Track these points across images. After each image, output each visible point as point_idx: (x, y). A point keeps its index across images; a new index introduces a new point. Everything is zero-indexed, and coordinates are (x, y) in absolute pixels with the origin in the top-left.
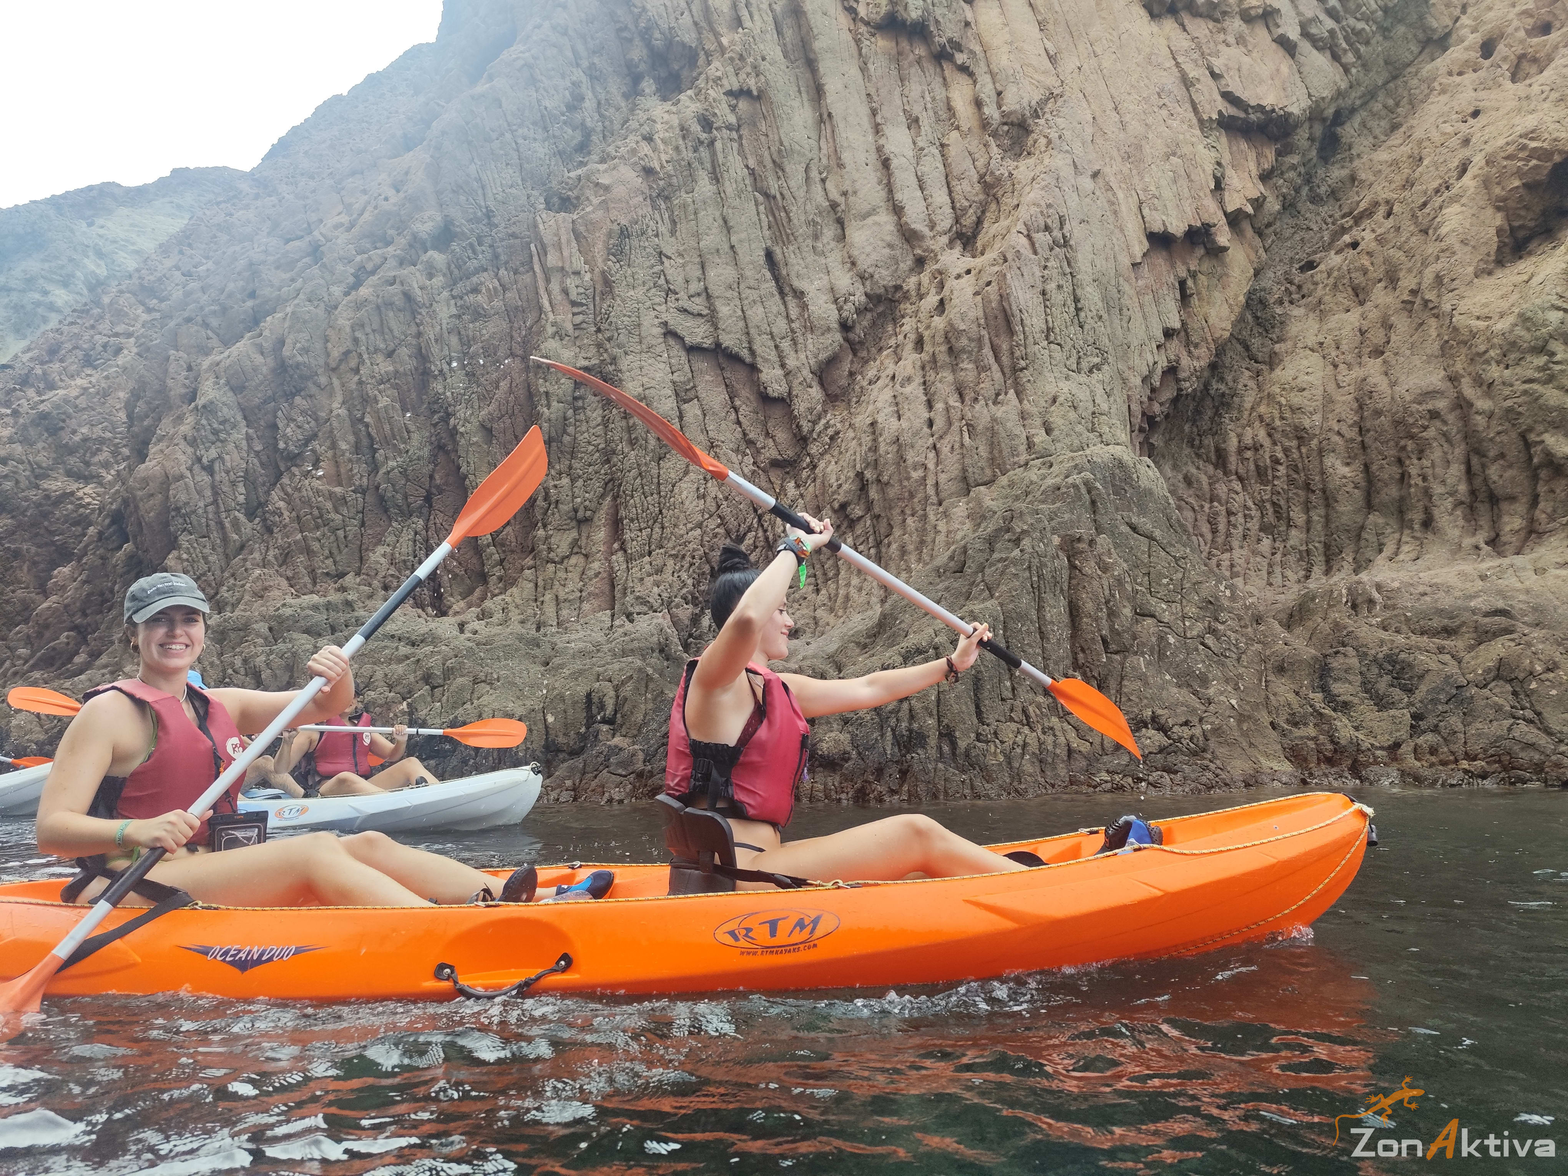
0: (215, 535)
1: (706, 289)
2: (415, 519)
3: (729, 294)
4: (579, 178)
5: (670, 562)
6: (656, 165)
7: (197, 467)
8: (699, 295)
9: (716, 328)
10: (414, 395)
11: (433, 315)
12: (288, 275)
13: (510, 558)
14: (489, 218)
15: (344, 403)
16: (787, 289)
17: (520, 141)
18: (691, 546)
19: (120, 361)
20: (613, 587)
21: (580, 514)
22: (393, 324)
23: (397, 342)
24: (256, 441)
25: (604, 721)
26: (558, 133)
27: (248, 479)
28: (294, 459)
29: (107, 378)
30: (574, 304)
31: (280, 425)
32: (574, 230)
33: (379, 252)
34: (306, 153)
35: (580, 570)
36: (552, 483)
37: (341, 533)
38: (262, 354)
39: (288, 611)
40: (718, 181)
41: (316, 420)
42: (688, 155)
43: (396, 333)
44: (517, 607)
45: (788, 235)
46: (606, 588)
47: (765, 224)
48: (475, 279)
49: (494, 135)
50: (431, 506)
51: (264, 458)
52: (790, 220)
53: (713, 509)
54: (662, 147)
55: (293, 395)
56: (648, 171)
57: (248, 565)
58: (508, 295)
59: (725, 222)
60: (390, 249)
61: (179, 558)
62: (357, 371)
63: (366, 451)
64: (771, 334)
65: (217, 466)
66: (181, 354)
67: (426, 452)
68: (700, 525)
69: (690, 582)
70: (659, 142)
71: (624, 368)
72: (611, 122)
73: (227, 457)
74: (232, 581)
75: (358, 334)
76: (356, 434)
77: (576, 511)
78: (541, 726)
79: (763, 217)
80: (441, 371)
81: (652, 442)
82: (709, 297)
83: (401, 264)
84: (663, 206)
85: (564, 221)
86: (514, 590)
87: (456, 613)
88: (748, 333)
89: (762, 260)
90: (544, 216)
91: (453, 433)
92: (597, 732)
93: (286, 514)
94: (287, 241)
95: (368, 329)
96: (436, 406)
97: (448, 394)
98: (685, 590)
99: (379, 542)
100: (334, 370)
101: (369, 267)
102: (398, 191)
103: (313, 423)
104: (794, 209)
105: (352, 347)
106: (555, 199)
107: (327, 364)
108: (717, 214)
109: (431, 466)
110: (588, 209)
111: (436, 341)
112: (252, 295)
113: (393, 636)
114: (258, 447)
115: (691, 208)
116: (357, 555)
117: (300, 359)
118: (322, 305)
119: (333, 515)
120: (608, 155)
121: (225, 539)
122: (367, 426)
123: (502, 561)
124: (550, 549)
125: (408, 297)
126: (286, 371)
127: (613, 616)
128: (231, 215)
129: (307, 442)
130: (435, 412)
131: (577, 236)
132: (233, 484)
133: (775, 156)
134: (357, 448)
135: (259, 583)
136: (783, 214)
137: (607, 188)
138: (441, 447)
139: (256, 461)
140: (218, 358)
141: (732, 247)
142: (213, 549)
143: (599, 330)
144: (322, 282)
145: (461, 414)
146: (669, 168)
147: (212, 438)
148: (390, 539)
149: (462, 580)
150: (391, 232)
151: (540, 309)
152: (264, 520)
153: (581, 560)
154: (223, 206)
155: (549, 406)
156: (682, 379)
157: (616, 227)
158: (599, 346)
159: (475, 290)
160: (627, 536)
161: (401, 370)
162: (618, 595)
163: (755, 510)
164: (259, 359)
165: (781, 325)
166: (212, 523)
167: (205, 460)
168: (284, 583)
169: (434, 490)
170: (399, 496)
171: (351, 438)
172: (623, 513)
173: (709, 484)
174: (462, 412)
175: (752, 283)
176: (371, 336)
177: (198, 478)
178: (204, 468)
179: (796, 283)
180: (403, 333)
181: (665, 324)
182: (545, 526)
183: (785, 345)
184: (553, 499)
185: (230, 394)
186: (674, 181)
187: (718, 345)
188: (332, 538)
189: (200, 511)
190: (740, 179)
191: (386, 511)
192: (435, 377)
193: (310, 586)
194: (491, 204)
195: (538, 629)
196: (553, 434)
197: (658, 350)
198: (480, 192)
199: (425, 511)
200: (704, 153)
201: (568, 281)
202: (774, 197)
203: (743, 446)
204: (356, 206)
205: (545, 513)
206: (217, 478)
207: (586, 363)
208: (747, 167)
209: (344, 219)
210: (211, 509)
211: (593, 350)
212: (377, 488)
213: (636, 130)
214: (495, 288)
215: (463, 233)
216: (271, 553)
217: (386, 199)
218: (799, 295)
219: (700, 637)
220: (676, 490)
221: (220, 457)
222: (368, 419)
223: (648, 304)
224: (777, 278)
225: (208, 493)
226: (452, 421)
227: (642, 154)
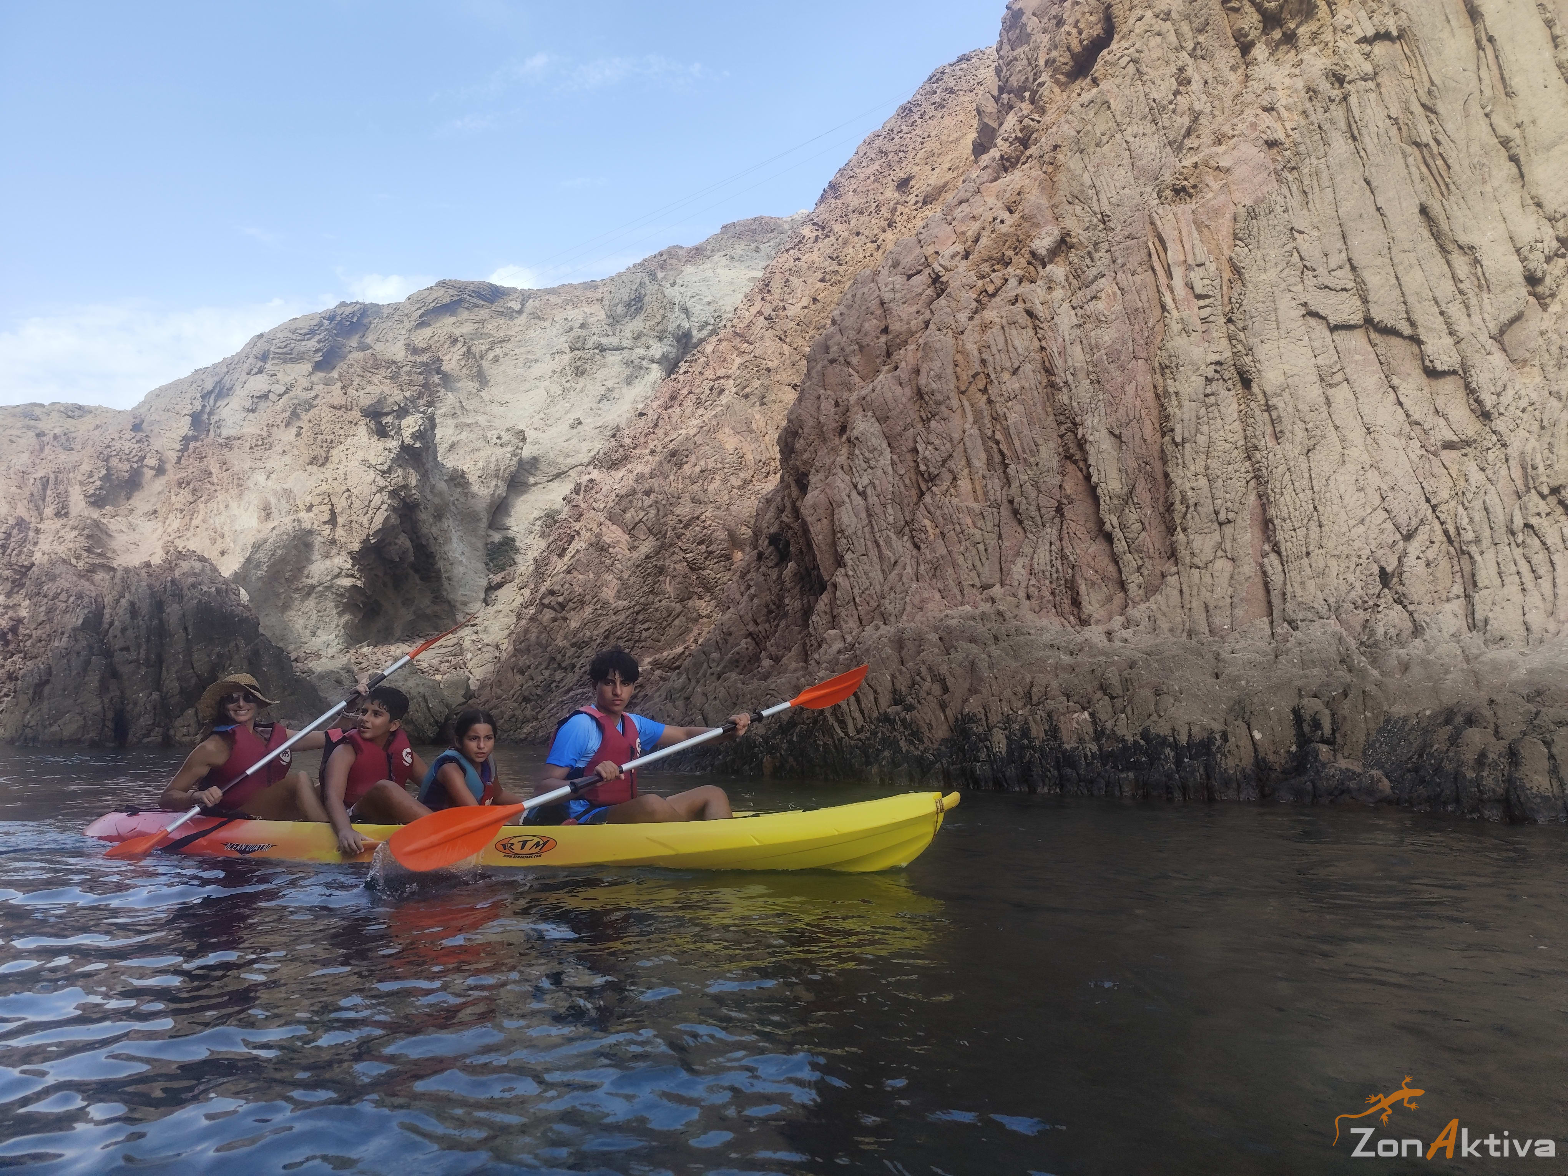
0: (873, 553)
1: (1349, 260)
2: (1049, 530)
3: (1379, 261)
4: (1196, 166)
5: (1333, 563)
6: (1280, 135)
7: (854, 494)
8: (1341, 267)
9: (1365, 301)
10: (1039, 409)
11: (1054, 329)
12: (914, 308)
13: (1148, 563)
14: (1104, 223)
15: (975, 422)
16: (1450, 247)
17: (1131, 139)
18: (1357, 544)
19: (724, 399)
20: (1268, 592)
21: (1222, 517)
22: (1017, 343)
23: (1022, 358)
24: (899, 465)
25: (1323, 741)
26: (1167, 124)
27: (897, 500)
28: (932, 479)
29: (715, 416)
30: (1199, 297)
31: (920, 449)
32: (1195, 222)
33: (999, 274)
34: (854, 191)
35: (1227, 575)
36: (1188, 485)
37: (981, 547)
38: (901, 384)
39: (954, 622)
40: (1354, 139)
41: (951, 441)
42: (1317, 117)
43: (1020, 350)
44: (1164, 614)
45: (1447, 186)
46: (1261, 593)
47: (1416, 177)
48: (1094, 287)
49: (1105, 139)
50: (1062, 515)
51: (907, 481)
52: (1449, 168)
53: (1377, 501)
54: (1285, 114)
55: (929, 419)
56: (1271, 144)
57: (904, 579)
58: (1128, 297)
59: (1368, 183)
60: (1010, 269)
61: (847, 575)
62: (985, 391)
63: (997, 467)
64: (1435, 299)
65: (869, 491)
66: (829, 392)
67: (1055, 463)
68: (1362, 522)
69: (1358, 585)
70: (1282, 110)
71: (1262, 358)
72: (1220, 99)
73: (877, 482)
74: (893, 594)
75: (984, 356)
76: (987, 451)
77: (1216, 513)
78: (1249, 742)
79: (1413, 169)
80: (1066, 383)
81: (1300, 433)
82: (1353, 268)
83: (1020, 283)
84: (1290, 177)
85: (1184, 213)
86: (1158, 597)
87: (1098, 622)
88: (1405, 303)
89: (1417, 218)
90: (1160, 211)
91: (1081, 444)
92: (1316, 752)
93: (931, 531)
94: (909, 277)
95: (994, 350)
96: (1062, 418)
97: (1075, 404)
98: (1353, 594)
99: (1017, 554)
100: (963, 393)
101: (991, 289)
102: (1011, 212)
103: (948, 445)
104: (1454, 154)
105: (980, 370)
106: (1168, 193)
107: (958, 388)
108: (1358, 175)
109: (1060, 477)
110: (1210, 195)
111: (1060, 353)
112: (885, 330)
113: (1052, 646)
114: (902, 472)
115: (1325, 175)
116: (997, 567)
117: (934, 386)
118: (950, 332)
119: (972, 530)
120: (1224, 135)
121: (881, 556)
122: (997, 443)
123: (1139, 568)
124: (1193, 554)
125: (1030, 313)
126: (922, 398)
127: (1272, 622)
128: (799, 259)
129: (944, 462)
130: (1060, 423)
131: (1199, 226)
132: (884, 505)
133: (1425, 99)
134: (989, 464)
135: (917, 596)
136: (1440, 162)
137: (1228, 170)
138: (1069, 457)
139: (900, 484)
140: (863, 393)
141: (1378, 209)
142: (871, 565)
143: (1230, 320)
144: (949, 310)
145: (1088, 423)
146: (1296, 136)
147: (865, 466)
148: (1028, 550)
149: (1100, 588)
150: (1010, 253)
151: (1163, 308)
152: (913, 537)
153: (1229, 565)
154: (791, 252)
155: (1180, 406)
156: (1328, 362)
157: (1242, 211)
158: (1230, 338)
159: (1095, 297)
160: (1280, 536)
161: (1027, 385)
162: (1276, 601)
163: (1428, 500)
164: (899, 390)
165: (1446, 288)
166: (869, 543)
167: (860, 487)
168: (938, 596)
169: (1065, 501)
170: (1032, 508)
171: (983, 456)
172: (1272, 512)
173: (1369, 474)
174: (1090, 421)
175: (1407, 246)
176: (997, 357)
177: (855, 503)
178: (859, 494)
179: (1463, 239)
180: (1027, 349)
181: (1305, 304)
182: (1184, 530)
183: (1455, 310)
184: (1191, 502)
185: (877, 424)
186: (1302, 148)
187: (1368, 321)
188: (974, 552)
189: (860, 532)
190: (1382, 131)
191: (1020, 523)
192: (1060, 389)
193: (959, 597)
194: (1106, 209)
195: (1190, 636)
196: (1186, 435)
197: (1297, 334)
198: (1095, 198)
199: (1057, 520)
200: (1338, 113)
201: (1192, 275)
202: (1427, 145)
203: (1407, 428)
204: (970, 233)
205: (1184, 517)
206: (870, 501)
207: (1216, 358)
208: (1389, 117)
209: (959, 248)
210: (867, 529)
211: (1225, 342)
212: (1011, 502)
213: (1252, 103)
214: (1114, 294)
215: (1081, 243)
216: (922, 568)
217: (1002, 222)
218: (1468, 250)
219: (1376, 644)
220: (1332, 483)
221: (872, 483)
222: (998, 436)
223: (1283, 285)
224: (1437, 235)
225: (864, 515)
226: (1080, 432)
227: (1262, 127)
